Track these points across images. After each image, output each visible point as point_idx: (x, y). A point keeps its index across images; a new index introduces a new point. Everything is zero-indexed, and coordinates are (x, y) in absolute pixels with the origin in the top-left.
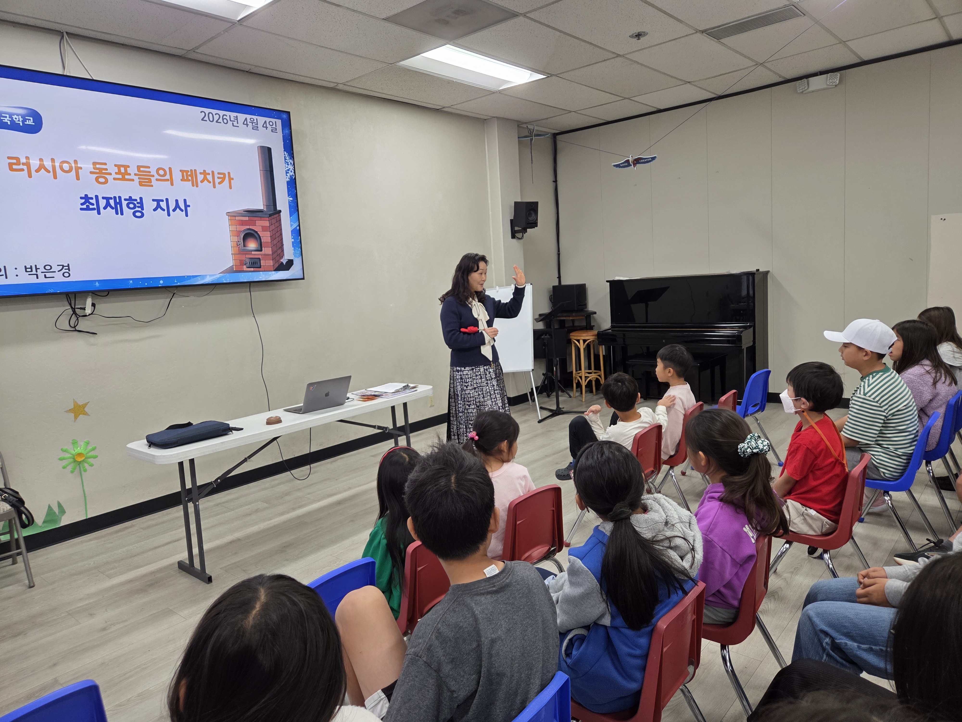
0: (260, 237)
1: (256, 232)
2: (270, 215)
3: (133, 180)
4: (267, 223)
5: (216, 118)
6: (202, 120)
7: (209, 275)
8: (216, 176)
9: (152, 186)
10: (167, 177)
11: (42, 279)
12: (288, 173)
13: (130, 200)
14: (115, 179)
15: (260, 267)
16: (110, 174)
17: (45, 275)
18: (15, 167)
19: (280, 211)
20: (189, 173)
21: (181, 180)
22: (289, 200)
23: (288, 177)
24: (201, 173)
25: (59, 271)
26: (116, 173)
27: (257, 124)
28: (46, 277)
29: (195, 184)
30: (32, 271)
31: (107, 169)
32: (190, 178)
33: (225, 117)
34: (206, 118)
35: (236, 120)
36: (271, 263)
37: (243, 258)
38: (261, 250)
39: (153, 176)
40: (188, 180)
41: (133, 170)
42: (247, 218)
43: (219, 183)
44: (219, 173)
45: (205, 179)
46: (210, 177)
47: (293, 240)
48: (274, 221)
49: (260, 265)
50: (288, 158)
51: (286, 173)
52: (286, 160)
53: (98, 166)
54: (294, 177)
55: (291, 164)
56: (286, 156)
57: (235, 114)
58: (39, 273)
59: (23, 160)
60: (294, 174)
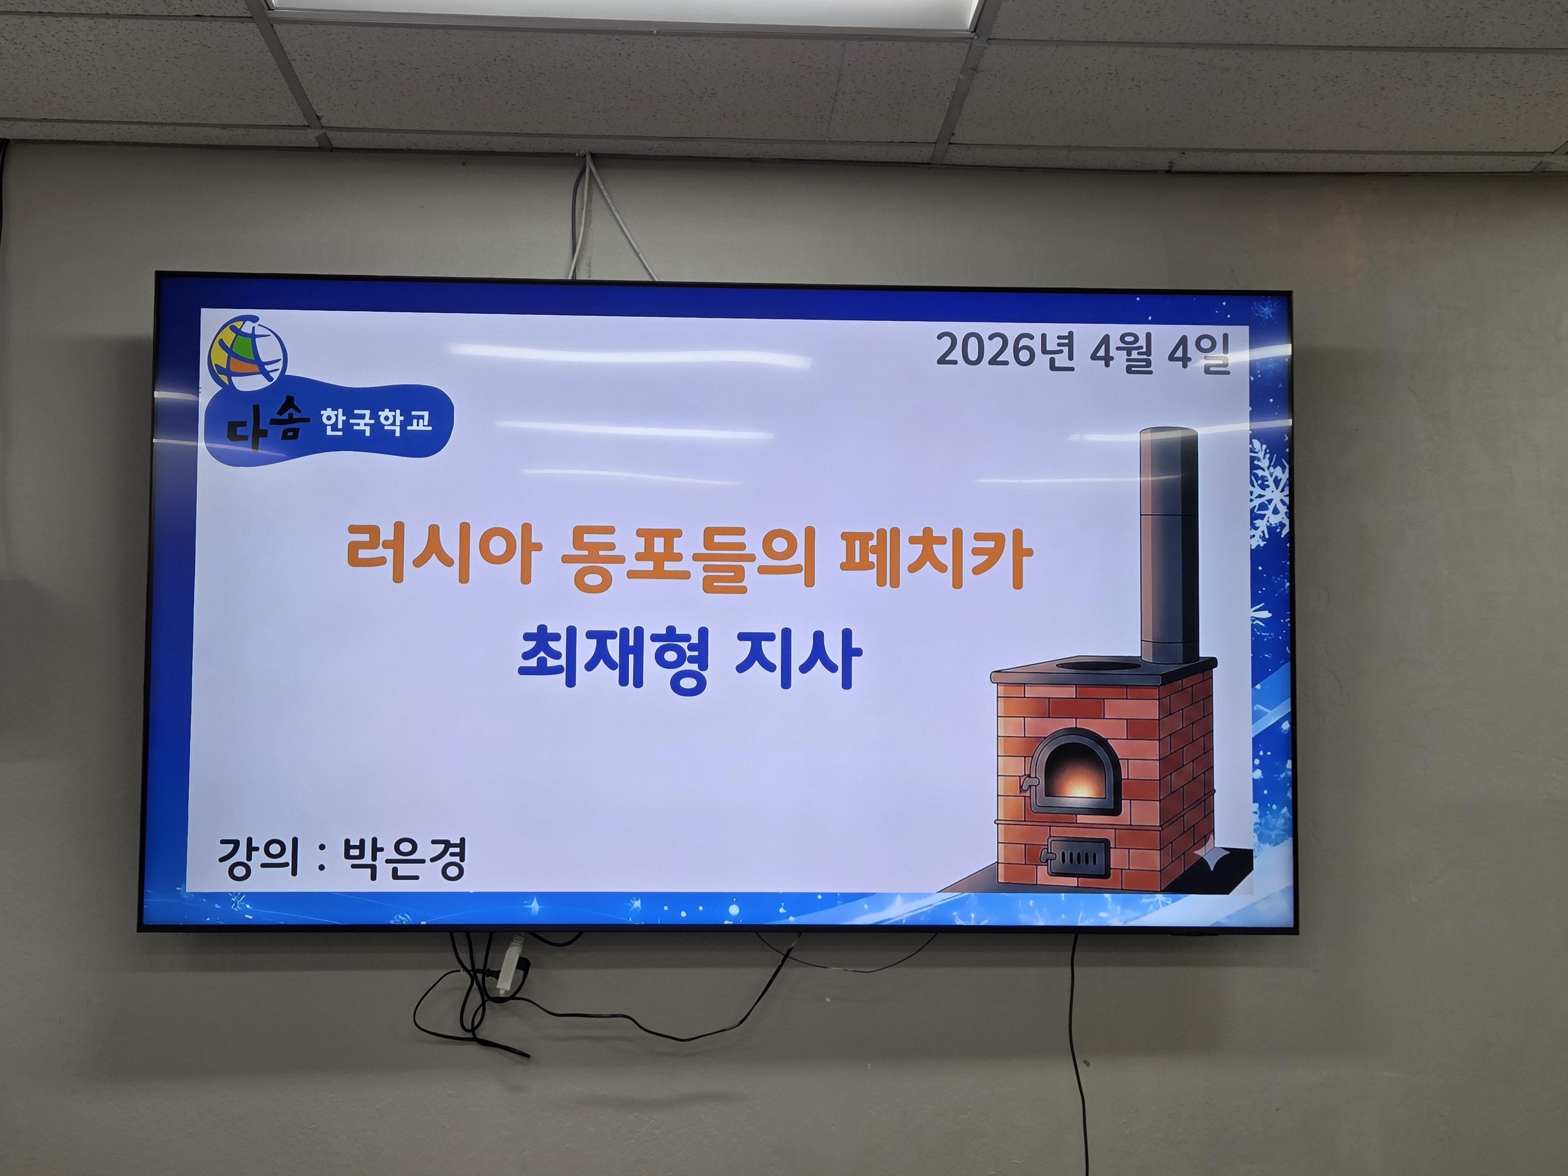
0: (1114, 762)
1: (1103, 742)
2: (1167, 679)
3: (685, 575)
4: (1149, 709)
5: (992, 347)
6: (942, 361)
7: (902, 895)
8: (969, 544)
9: (743, 590)
10: (799, 558)
12: (1262, 517)
13: (669, 637)
14: (632, 574)
15: (1106, 876)
16: (620, 560)
17: (395, 870)
19: (1211, 663)
20: (873, 543)
21: (844, 567)
22: (1256, 620)
23: (1258, 533)
24: (913, 540)
25: (433, 860)
26: (639, 557)
27: (1148, 352)
28: (395, 876)
29: (889, 577)
30: (361, 856)
31: (611, 546)
32: (873, 558)
33: (1024, 342)
34: (957, 354)
35: (1066, 349)
36: (1154, 860)
37: (1041, 836)
38: (1116, 811)
39: (751, 558)
40: (865, 565)
41: (690, 544)
42: (1070, 692)
43: (977, 570)
44: (978, 537)
45: (928, 556)
46: (944, 553)
47: (1258, 774)
48: (1180, 701)
49: (1108, 867)
50: (1265, 463)
51: (1254, 516)
52: (1260, 473)
53: (588, 538)
54: (1286, 531)
55: (1277, 482)
56: (1260, 455)
57: (1064, 328)
58: (380, 863)
59: (387, 534)
60: (1286, 521)
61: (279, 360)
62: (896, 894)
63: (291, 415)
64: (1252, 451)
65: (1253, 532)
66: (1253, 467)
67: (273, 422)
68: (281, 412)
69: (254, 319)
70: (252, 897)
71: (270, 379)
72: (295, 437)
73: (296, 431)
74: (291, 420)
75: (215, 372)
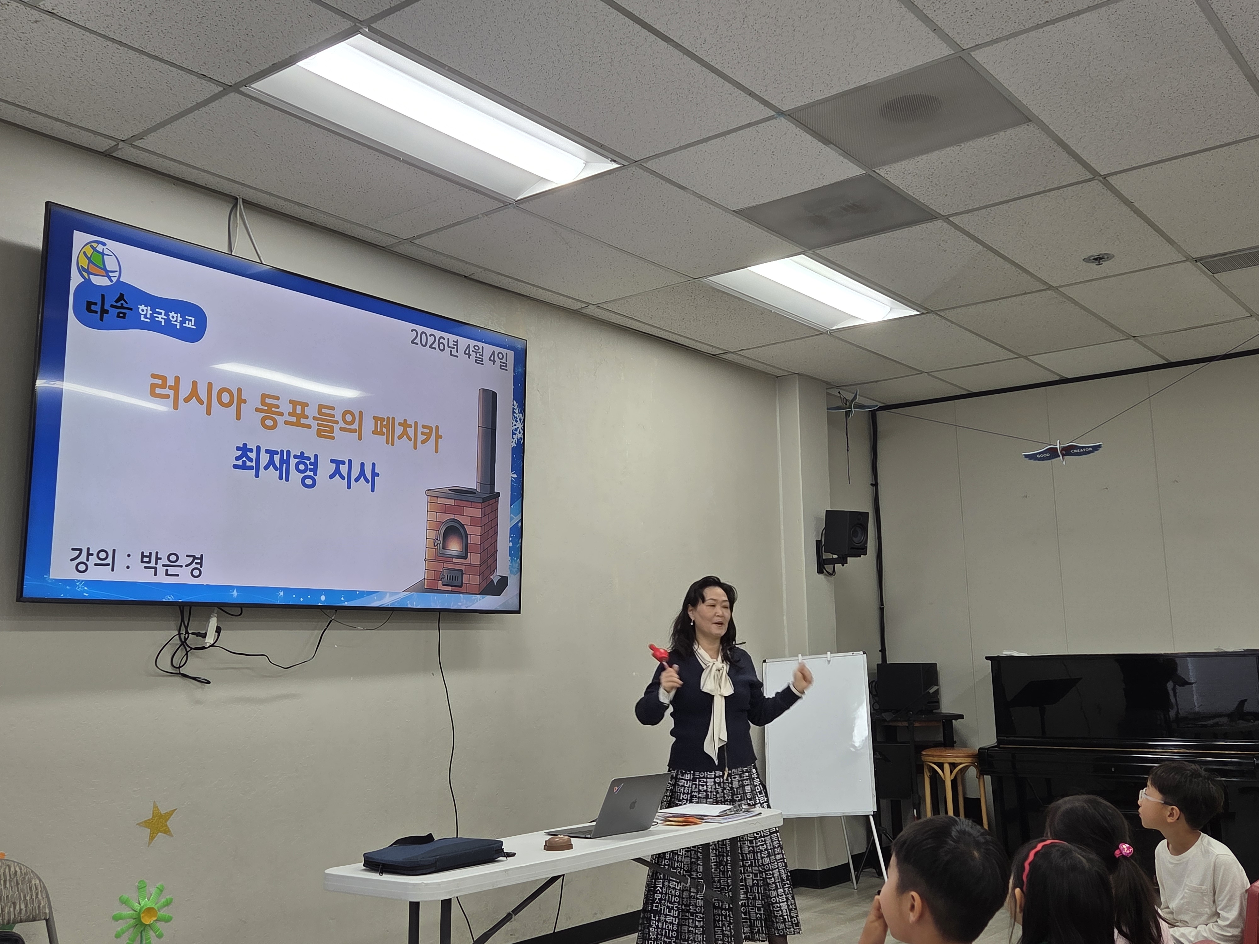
0: (466, 535)
1: (463, 526)
2: (485, 500)
3: (309, 427)
4: (478, 513)
5: (431, 340)
6: (413, 342)
7: (389, 592)
8: (420, 430)
9: (333, 438)
10: (356, 426)
11: (161, 578)
12: (515, 434)
13: (302, 457)
14: (286, 423)
15: (461, 586)
16: (282, 414)
17: (167, 570)
18: (158, 391)
19: (498, 494)
20: (385, 423)
21: (373, 433)
22: (512, 477)
23: (514, 441)
24: (400, 424)
25: (186, 566)
26: (290, 414)
27: (482, 355)
28: (167, 574)
29: (390, 441)
30: (149, 562)
31: (278, 407)
32: (385, 430)
33: (442, 340)
34: (417, 341)
35: (456, 347)
36: (477, 580)
37: (440, 567)
38: (465, 557)
39: (337, 422)
40: (382, 433)
41: (311, 411)
42: (452, 502)
43: (423, 442)
44: (424, 427)
45: (405, 433)
46: (411, 432)
47: (511, 544)
48: (488, 510)
49: (462, 583)
50: (517, 411)
51: (514, 434)
52: (515, 414)
53: (268, 401)
54: (522, 441)
55: (520, 420)
56: (516, 407)
57: (456, 338)
58: (159, 566)
59: (171, 382)
60: (522, 437)
61: (117, 271)
62: (387, 592)
63: (122, 304)
64: (513, 405)
65: (513, 440)
66: (514, 412)
67: (112, 306)
68: (117, 301)
69: (104, 244)
70: (88, 583)
71: (112, 281)
72: (124, 317)
73: (125, 314)
74: (122, 307)
75: (81, 270)
